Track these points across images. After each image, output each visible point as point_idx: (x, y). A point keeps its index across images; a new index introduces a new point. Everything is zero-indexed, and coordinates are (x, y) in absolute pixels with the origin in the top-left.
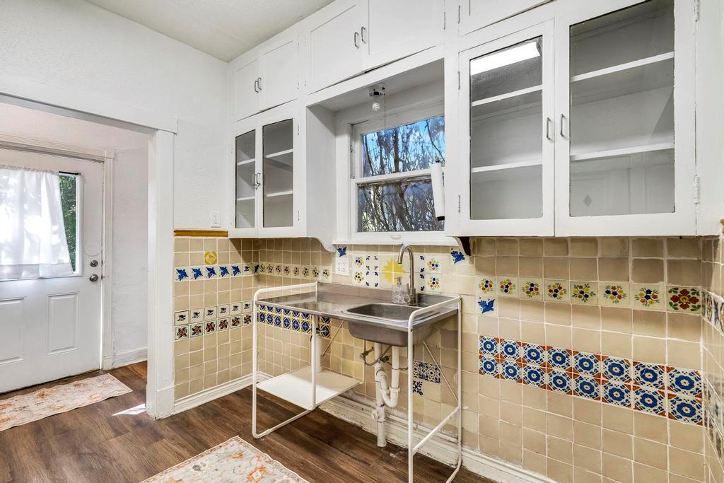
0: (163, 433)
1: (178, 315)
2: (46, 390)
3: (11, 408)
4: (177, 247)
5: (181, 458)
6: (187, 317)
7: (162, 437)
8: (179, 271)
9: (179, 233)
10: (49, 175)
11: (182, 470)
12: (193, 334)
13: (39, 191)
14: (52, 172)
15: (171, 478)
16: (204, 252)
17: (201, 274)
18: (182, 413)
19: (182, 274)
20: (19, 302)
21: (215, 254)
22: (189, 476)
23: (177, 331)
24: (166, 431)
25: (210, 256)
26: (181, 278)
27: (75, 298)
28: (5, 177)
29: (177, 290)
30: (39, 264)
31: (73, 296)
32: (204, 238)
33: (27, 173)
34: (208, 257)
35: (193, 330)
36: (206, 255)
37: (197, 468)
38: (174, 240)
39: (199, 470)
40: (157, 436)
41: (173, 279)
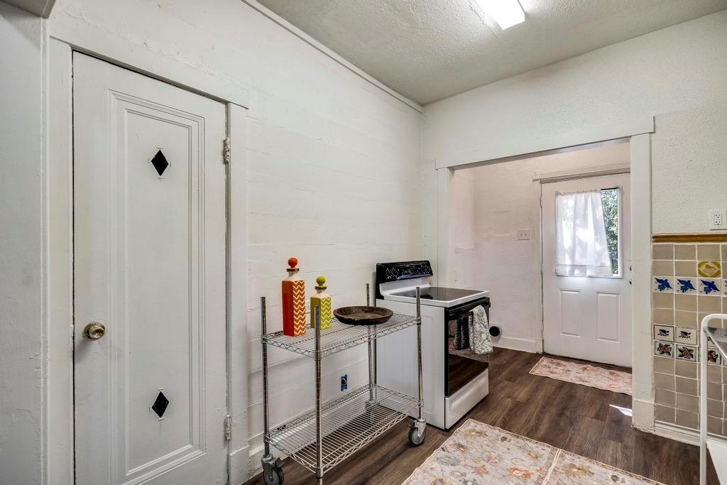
0: (626, 439)
1: (657, 329)
2: (589, 367)
3: (562, 368)
4: (656, 254)
5: (615, 463)
6: (671, 333)
7: (621, 440)
8: (659, 281)
9: (657, 239)
10: (593, 194)
11: (603, 470)
12: (680, 356)
13: (586, 208)
14: (596, 191)
15: (589, 466)
16: (698, 262)
17: (692, 288)
18: (662, 437)
19: (664, 284)
20: (576, 293)
21: (718, 265)
22: (602, 477)
23: (658, 346)
24: (631, 441)
25: (708, 267)
26: (661, 288)
27: (617, 297)
28: (565, 201)
29: (655, 300)
30: (585, 266)
31: (615, 296)
32: (696, 244)
33: (579, 195)
34: (703, 267)
35: (680, 351)
36: (700, 265)
37: (615, 478)
38: (652, 246)
39: (615, 481)
40: (619, 437)
41: (651, 287)
